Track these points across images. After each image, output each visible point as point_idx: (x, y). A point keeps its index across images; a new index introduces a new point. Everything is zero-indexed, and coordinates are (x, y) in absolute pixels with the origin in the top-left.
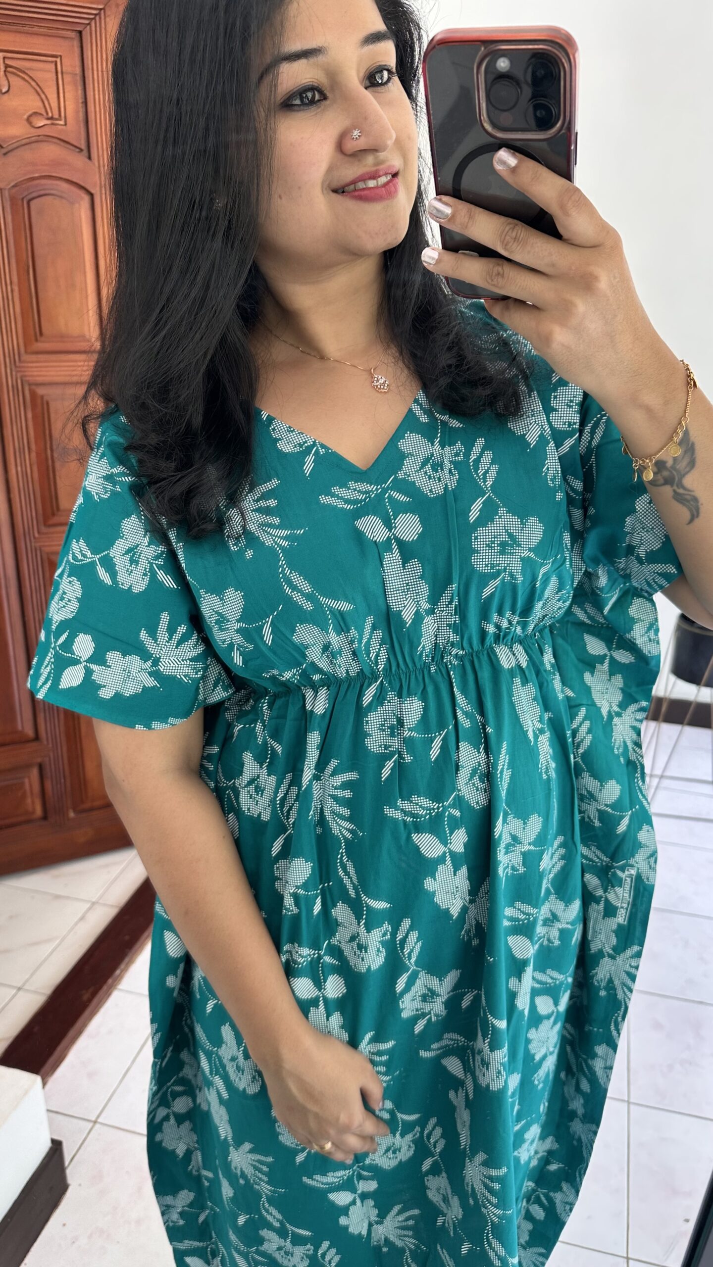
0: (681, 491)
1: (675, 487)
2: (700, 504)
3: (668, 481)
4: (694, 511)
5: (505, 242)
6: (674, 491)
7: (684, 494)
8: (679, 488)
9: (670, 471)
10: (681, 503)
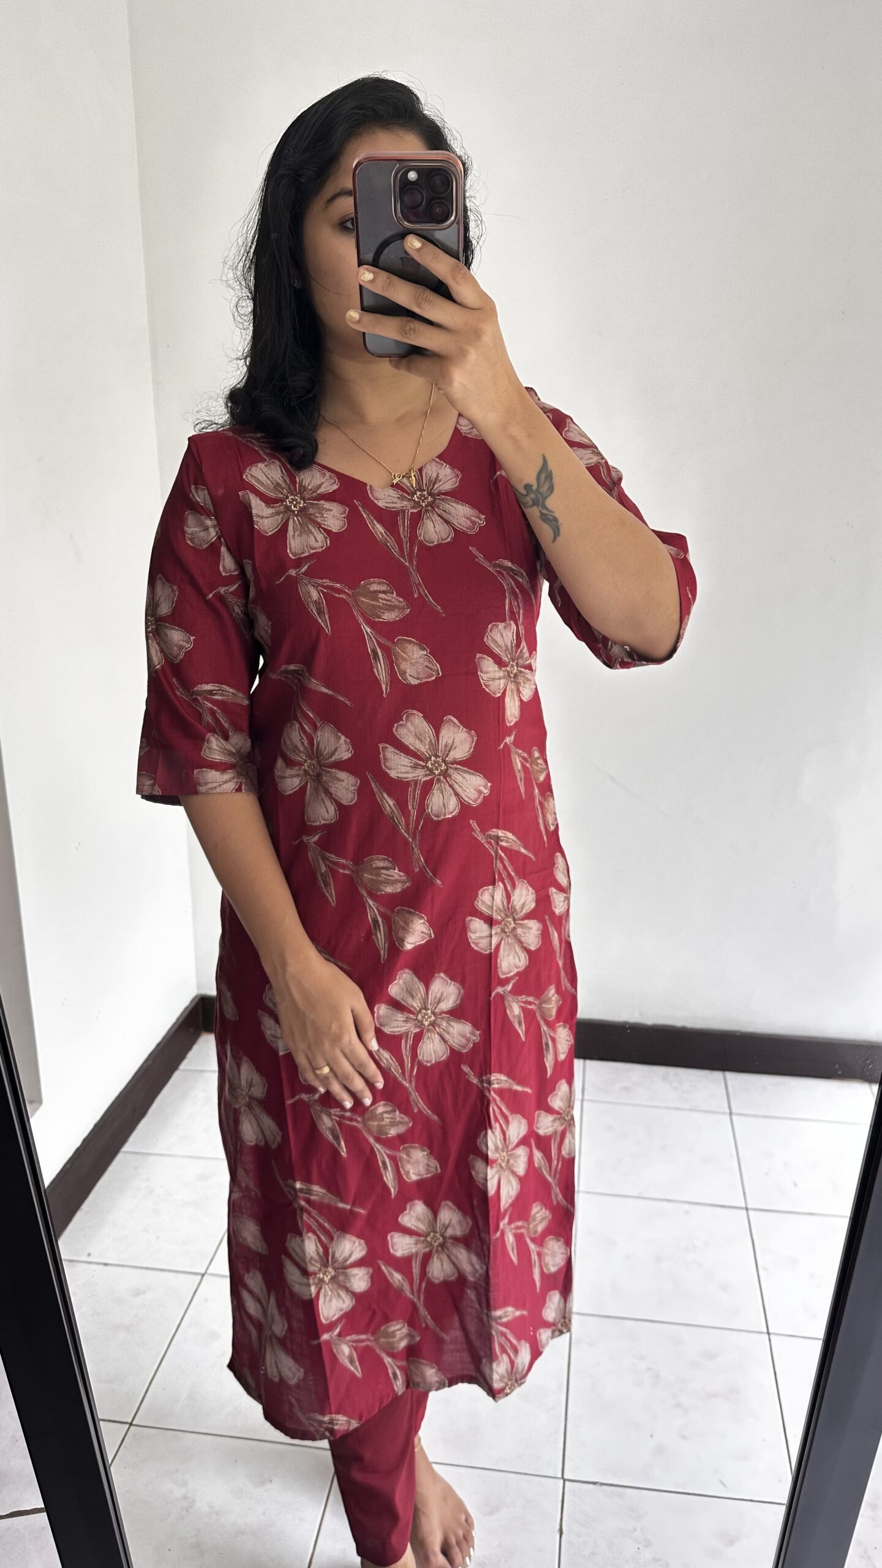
0: (545, 511)
1: (540, 508)
2: (559, 524)
3: (535, 503)
4: (556, 530)
5: (418, 302)
6: (540, 511)
7: (547, 515)
8: (543, 509)
9: (536, 494)
10: (546, 522)
